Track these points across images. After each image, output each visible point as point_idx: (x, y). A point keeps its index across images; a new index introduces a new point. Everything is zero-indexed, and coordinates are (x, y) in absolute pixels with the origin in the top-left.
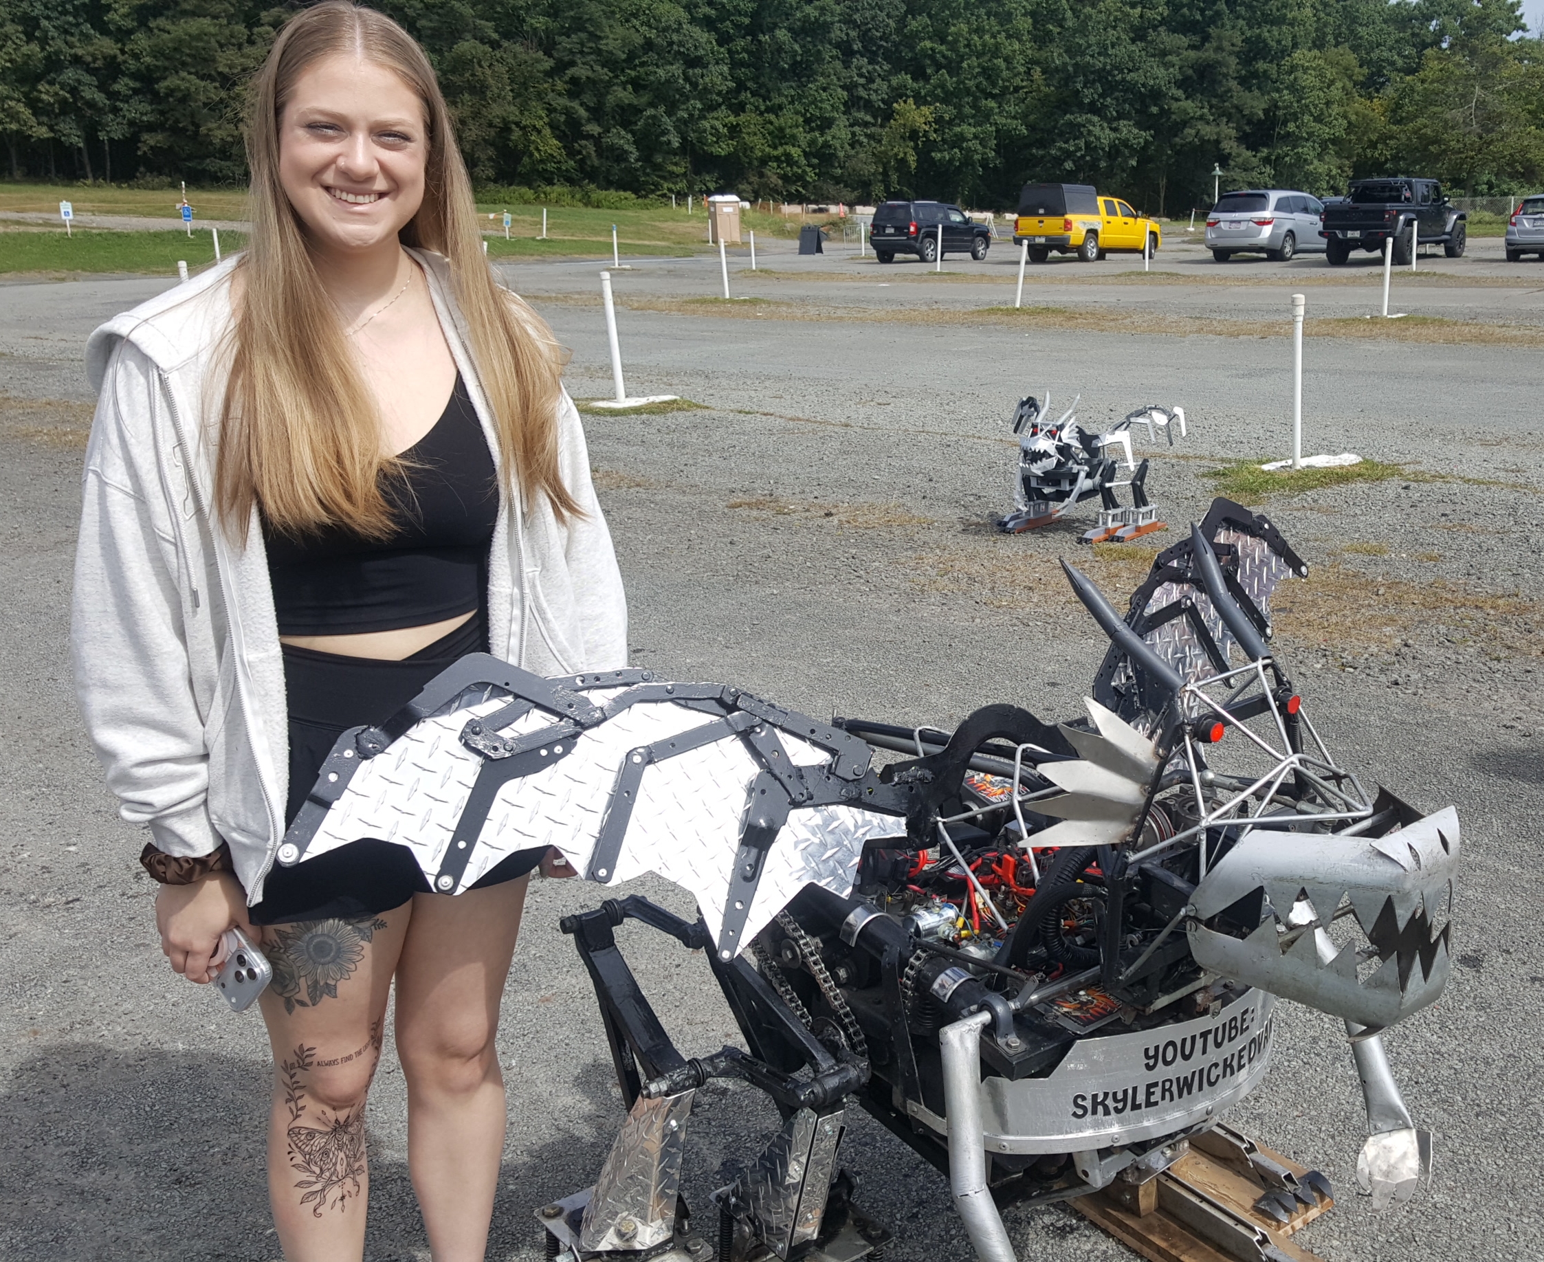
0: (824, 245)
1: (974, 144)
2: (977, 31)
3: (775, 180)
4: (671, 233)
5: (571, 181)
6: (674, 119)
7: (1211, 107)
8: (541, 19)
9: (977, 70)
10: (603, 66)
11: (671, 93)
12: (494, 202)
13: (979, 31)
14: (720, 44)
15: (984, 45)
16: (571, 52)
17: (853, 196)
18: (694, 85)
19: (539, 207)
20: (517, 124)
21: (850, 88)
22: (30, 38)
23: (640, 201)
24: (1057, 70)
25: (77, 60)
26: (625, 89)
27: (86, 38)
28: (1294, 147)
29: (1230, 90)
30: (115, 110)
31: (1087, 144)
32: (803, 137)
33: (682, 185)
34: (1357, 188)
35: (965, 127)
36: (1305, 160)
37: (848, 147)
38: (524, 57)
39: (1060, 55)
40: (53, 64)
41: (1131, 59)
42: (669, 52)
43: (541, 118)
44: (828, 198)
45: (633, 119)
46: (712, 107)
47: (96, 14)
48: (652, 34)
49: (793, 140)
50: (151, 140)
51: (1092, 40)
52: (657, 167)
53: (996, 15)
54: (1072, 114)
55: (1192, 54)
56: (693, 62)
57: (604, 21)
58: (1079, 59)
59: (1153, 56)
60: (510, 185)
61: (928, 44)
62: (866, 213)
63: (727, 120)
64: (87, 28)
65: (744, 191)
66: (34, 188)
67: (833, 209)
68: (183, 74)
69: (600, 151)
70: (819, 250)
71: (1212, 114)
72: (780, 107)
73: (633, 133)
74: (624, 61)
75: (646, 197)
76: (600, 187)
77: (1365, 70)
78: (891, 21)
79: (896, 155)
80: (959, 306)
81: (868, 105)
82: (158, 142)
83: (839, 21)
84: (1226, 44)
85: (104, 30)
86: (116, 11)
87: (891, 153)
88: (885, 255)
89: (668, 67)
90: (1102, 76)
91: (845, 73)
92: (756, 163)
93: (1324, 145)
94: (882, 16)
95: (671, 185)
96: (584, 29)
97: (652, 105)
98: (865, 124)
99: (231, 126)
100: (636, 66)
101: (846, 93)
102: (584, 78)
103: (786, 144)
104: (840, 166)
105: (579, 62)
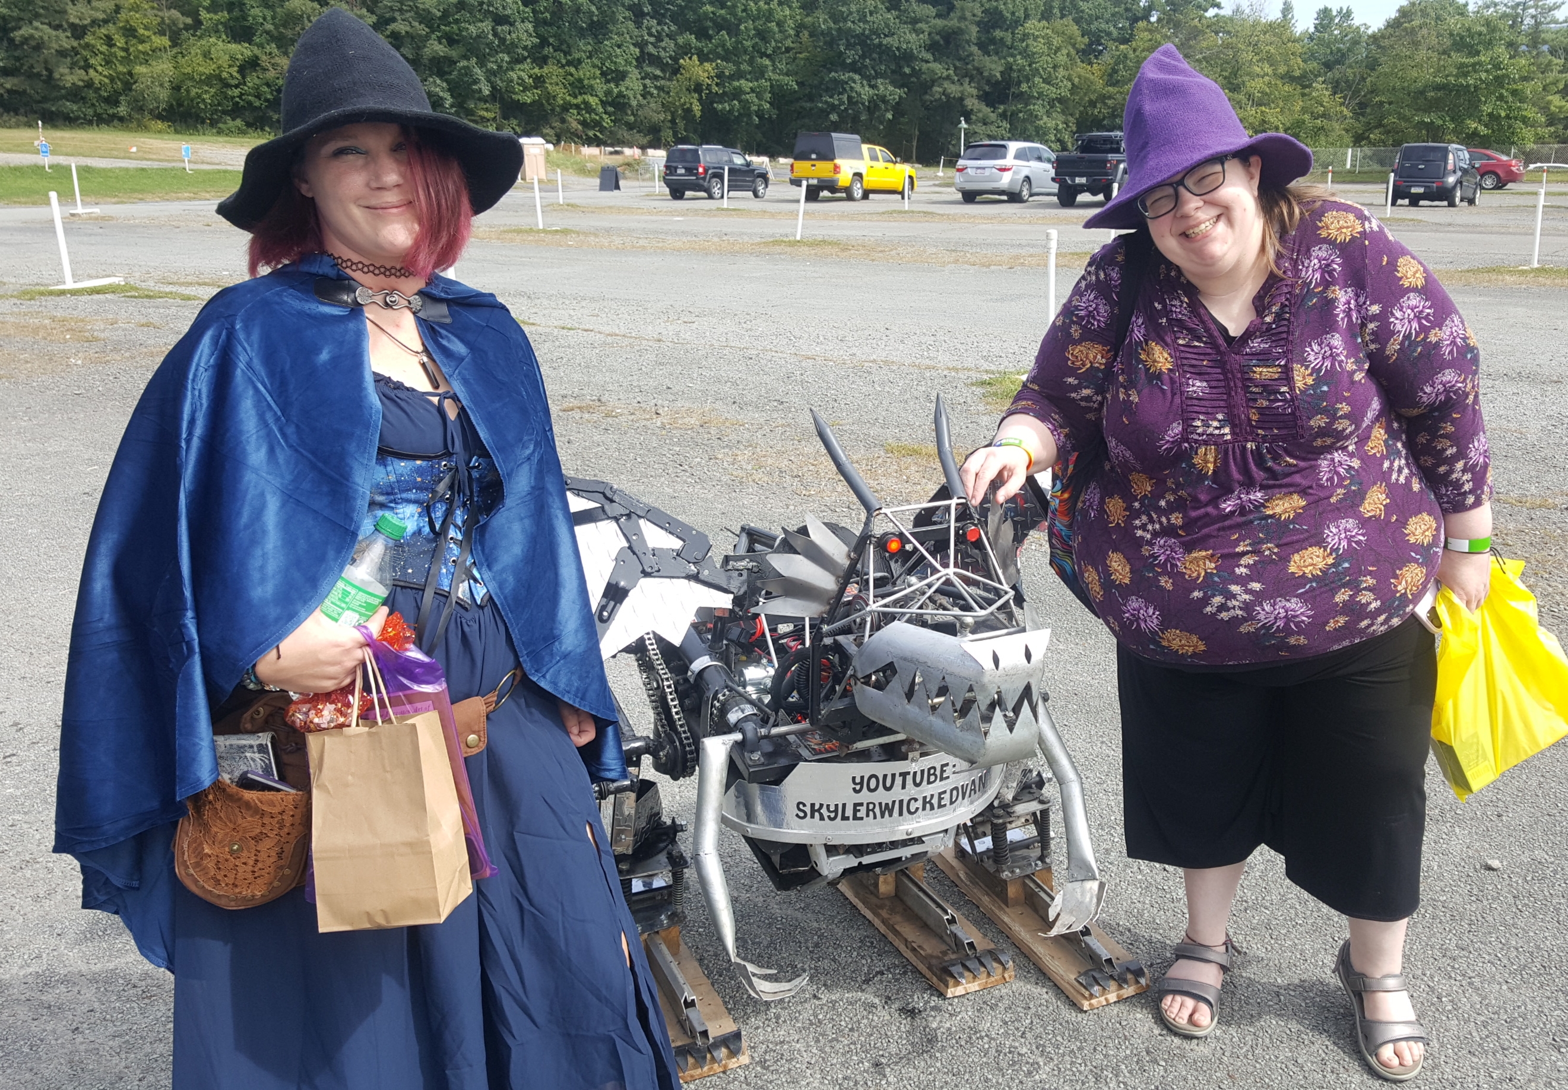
0: (621, 183)
1: (752, 97)
3: (575, 125)
6: (484, 70)
7: (956, 68)
9: (753, 32)
10: (420, 23)
11: (482, 47)
14: (525, 5)
15: (759, 10)
16: (391, 9)
17: (645, 141)
18: (502, 41)
21: (641, 45)
24: (822, 33)
26: (440, 43)
28: (1027, 105)
29: (971, 54)
31: (850, 98)
32: (600, 86)
34: (1083, 141)
35: (742, 81)
36: (1036, 116)
37: (641, 98)
39: (825, 21)
41: (887, 26)
42: (480, 11)
44: (622, 142)
45: (448, 70)
46: (519, 60)
49: (592, 91)
51: (853, 8)
54: (836, 72)
55: (939, 23)
56: (500, 20)
59: (905, 23)
61: (710, 8)
62: (658, 157)
63: (532, 72)
65: (547, 134)
67: (628, 151)
68: (36, 24)
70: (617, 187)
71: (956, 75)
72: (579, 61)
73: (446, 81)
74: (440, 18)
77: (1086, 40)
79: (683, 105)
80: (746, 238)
81: (655, 61)
82: (15, 85)
84: (968, 14)
87: (678, 103)
88: (677, 192)
89: (479, 24)
90: (862, 40)
91: (636, 32)
92: (558, 109)
93: (1052, 103)
97: (466, 57)
98: (656, 78)
99: (82, 72)
100: (450, 23)
101: (637, 50)
102: (403, 33)
103: (585, 93)
104: (633, 114)
105: (399, 18)
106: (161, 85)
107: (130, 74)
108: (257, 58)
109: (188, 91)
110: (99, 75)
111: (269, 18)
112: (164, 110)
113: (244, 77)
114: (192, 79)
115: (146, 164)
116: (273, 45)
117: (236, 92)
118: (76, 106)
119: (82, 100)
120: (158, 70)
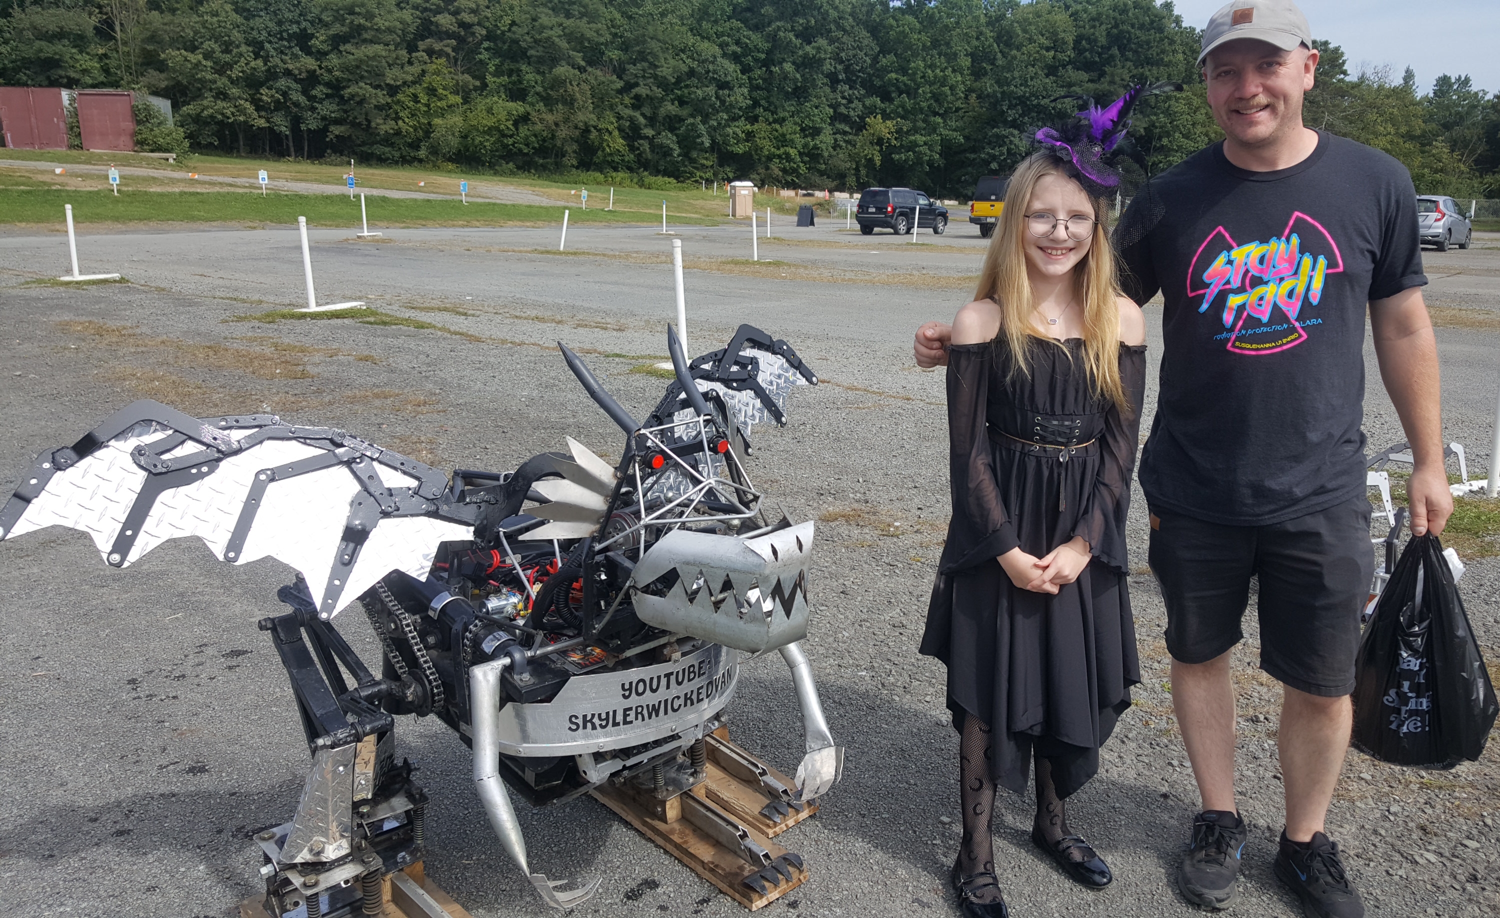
0: (816, 220)
1: (923, 149)
2: (930, 67)
3: (777, 172)
4: (701, 208)
5: (630, 169)
6: (707, 126)
8: (616, 52)
9: (929, 95)
10: (658, 87)
11: (706, 107)
12: (575, 184)
13: (932, 66)
14: (743, 73)
15: (935, 77)
16: (636, 76)
17: (833, 185)
18: (723, 102)
19: (607, 187)
20: (595, 127)
21: (835, 106)
22: (257, 56)
23: (679, 184)
24: (988, 96)
25: (288, 73)
26: (673, 104)
27: (295, 57)
30: (313, 109)
31: (1009, 150)
32: (799, 140)
33: (709, 174)
35: (918, 136)
37: (831, 150)
38: (603, 79)
39: (992, 85)
40: (272, 75)
41: (1045, 89)
42: (706, 78)
43: (612, 123)
44: (815, 186)
45: (677, 125)
46: (735, 119)
47: (303, 40)
48: (695, 65)
49: (792, 143)
50: (336, 130)
51: (1016, 74)
52: (693, 161)
53: (946, 55)
54: (998, 128)
56: (723, 85)
57: (661, 55)
58: (1005, 88)
59: (1062, 86)
60: (588, 171)
61: (894, 75)
62: (843, 198)
63: (745, 128)
64: (296, 50)
65: (755, 179)
66: (253, 162)
67: (819, 194)
68: (362, 84)
69: (653, 147)
70: (812, 224)
72: (784, 119)
73: (677, 136)
74: (673, 84)
75: (683, 182)
76: (650, 174)
78: (867, 59)
79: (866, 155)
81: (847, 120)
82: (341, 132)
83: (830, 58)
84: (1117, 79)
85: (308, 51)
86: (317, 38)
87: (862, 154)
88: (867, 228)
89: (705, 89)
90: (1022, 101)
91: (832, 96)
92: (763, 159)
94: (861, 54)
95: (703, 175)
96: (646, 60)
97: (693, 116)
98: (845, 133)
99: (393, 122)
100: (681, 88)
101: (832, 110)
102: (644, 96)
103: (787, 146)
104: (824, 163)
105: (641, 83)
106: (453, 135)
107: (429, 124)
108: (528, 114)
109: (473, 140)
110: (406, 125)
111: (539, 82)
112: (454, 154)
113: (517, 129)
114: (478, 130)
115: (432, 197)
116: (542, 104)
117: (511, 141)
118: (387, 149)
119: (392, 145)
120: (451, 122)
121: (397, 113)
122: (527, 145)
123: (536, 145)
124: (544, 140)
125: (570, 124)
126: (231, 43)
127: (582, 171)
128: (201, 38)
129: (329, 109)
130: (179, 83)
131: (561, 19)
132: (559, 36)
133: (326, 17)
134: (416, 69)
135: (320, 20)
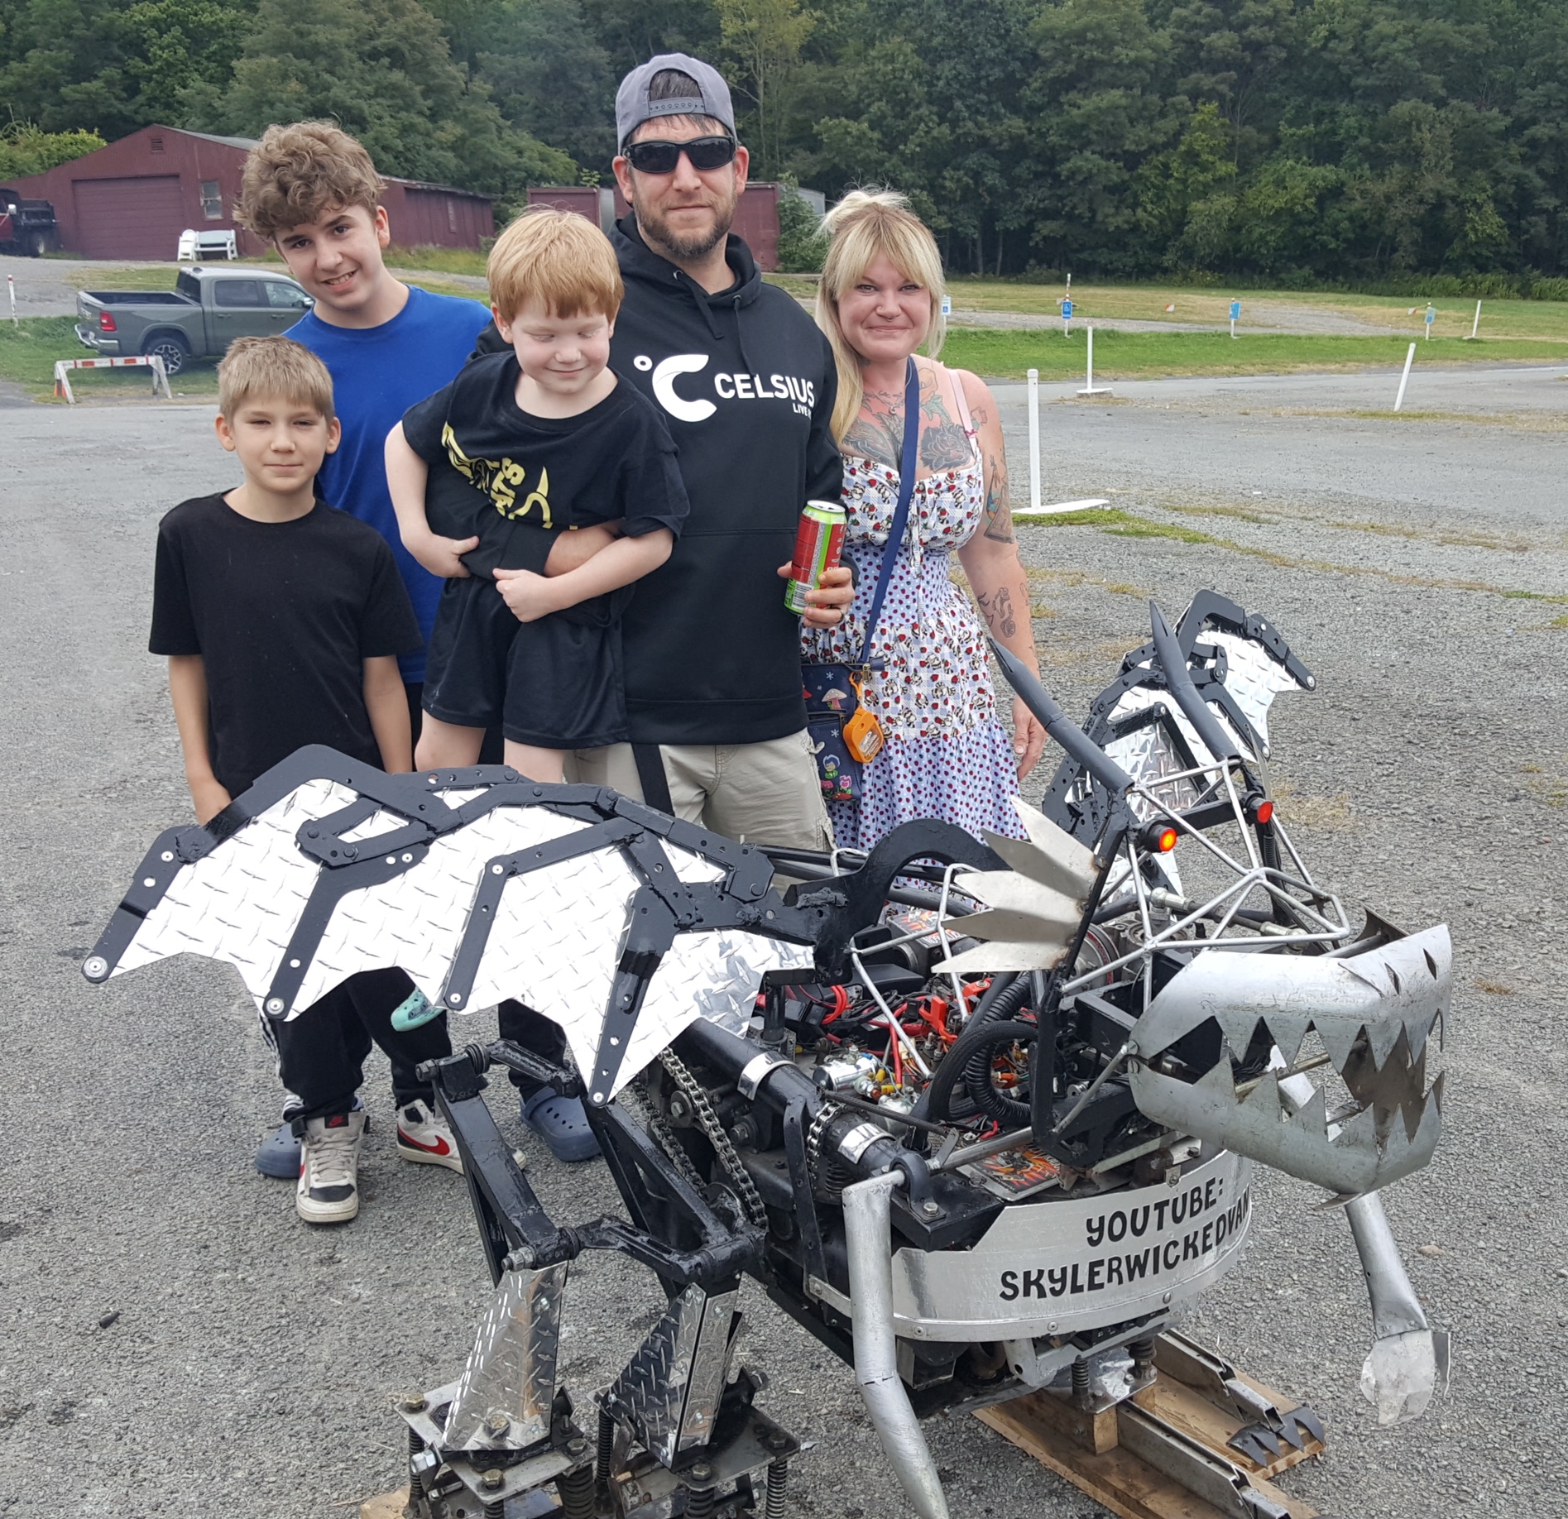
5: (1510, 268)
8: (1502, 67)
12: (1411, 295)
19: (1470, 300)
22: (942, 119)
25: (983, 142)
27: (995, 117)
30: (1014, 197)
38: (1476, 116)
43: (1485, 190)
47: (1007, 91)
50: (1047, 228)
60: (1433, 273)
64: (998, 106)
68: (1088, 154)
69: (1554, 227)
76: (1546, 274)
82: (1052, 231)
85: (1015, 109)
86: (1029, 86)
96: (1558, 79)
106: (1219, 226)
107: (1184, 212)
108: (1343, 183)
110: (1148, 214)
111: (1366, 130)
113: (1322, 211)
114: (1258, 215)
115: (1182, 328)
116: (1366, 166)
117: (1309, 231)
118: (1115, 256)
119: (1124, 247)
120: (1217, 206)
121: (1136, 196)
122: (1336, 236)
123: (1351, 236)
124: (1364, 227)
125: (1411, 197)
126: (909, 101)
127: (1425, 274)
128: (869, 96)
129: (1035, 197)
130: (835, 166)
131: (1413, 19)
132: (1407, 51)
133: (1044, 54)
134: (1170, 124)
135: (1035, 56)
